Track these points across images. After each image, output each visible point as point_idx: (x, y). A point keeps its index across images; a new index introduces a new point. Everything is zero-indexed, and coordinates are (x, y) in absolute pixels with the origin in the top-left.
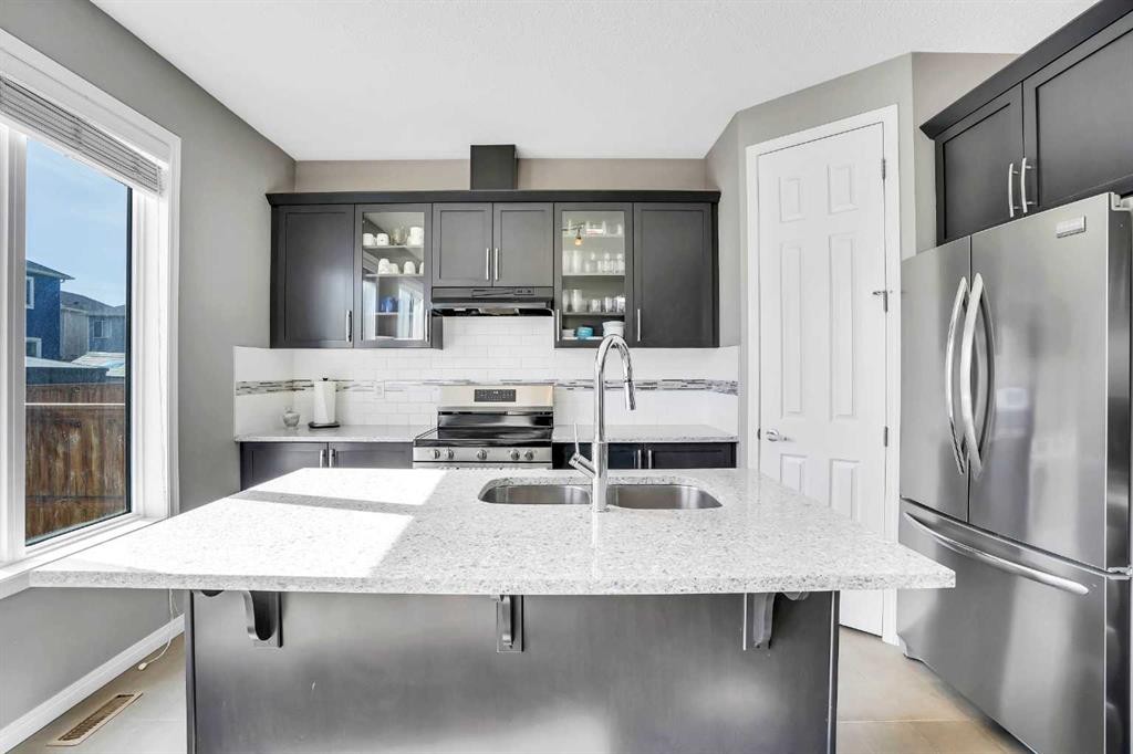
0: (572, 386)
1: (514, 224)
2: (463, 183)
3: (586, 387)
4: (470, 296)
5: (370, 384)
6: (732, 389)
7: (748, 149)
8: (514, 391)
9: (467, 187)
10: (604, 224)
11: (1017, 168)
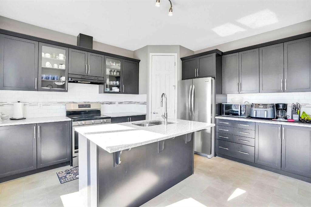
0: (103, 103)
1: (92, 59)
2: (75, 44)
3: (107, 103)
4: (81, 77)
5: (36, 103)
6: (144, 103)
7: (150, 53)
8: (90, 105)
9: (76, 45)
10: (114, 63)
11: (197, 70)
